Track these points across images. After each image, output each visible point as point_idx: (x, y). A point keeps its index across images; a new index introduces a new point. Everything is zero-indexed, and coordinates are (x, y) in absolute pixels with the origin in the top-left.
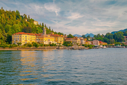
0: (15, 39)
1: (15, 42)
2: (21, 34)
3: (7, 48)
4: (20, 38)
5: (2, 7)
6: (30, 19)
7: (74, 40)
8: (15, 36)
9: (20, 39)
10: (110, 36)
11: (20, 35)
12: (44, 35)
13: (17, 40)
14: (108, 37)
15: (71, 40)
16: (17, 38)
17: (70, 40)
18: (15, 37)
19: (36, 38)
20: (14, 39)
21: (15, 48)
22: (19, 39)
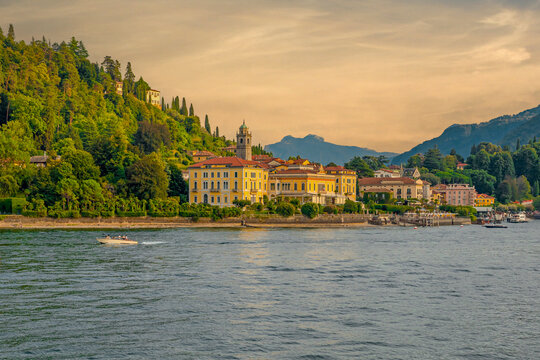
0: (206, 184)
1: (206, 196)
2: (242, 167)
3: (205, 219)
4: (231, 179)
5: (11, 26)
6: (136, 80)
7: (401, 187)
8: (203, 171)
9: (231, 186)
10: (498, 158)
11: (234, 171)
12: (301, 168)
13: (216, 187)
14: (492, 165)
15: (385, 185)
16: (215, 179)
17: (381, 185)
18: (205, 175)
19: (272, 181)
20: (200, 186)
21: (233, 222)
22: (226, 184)
